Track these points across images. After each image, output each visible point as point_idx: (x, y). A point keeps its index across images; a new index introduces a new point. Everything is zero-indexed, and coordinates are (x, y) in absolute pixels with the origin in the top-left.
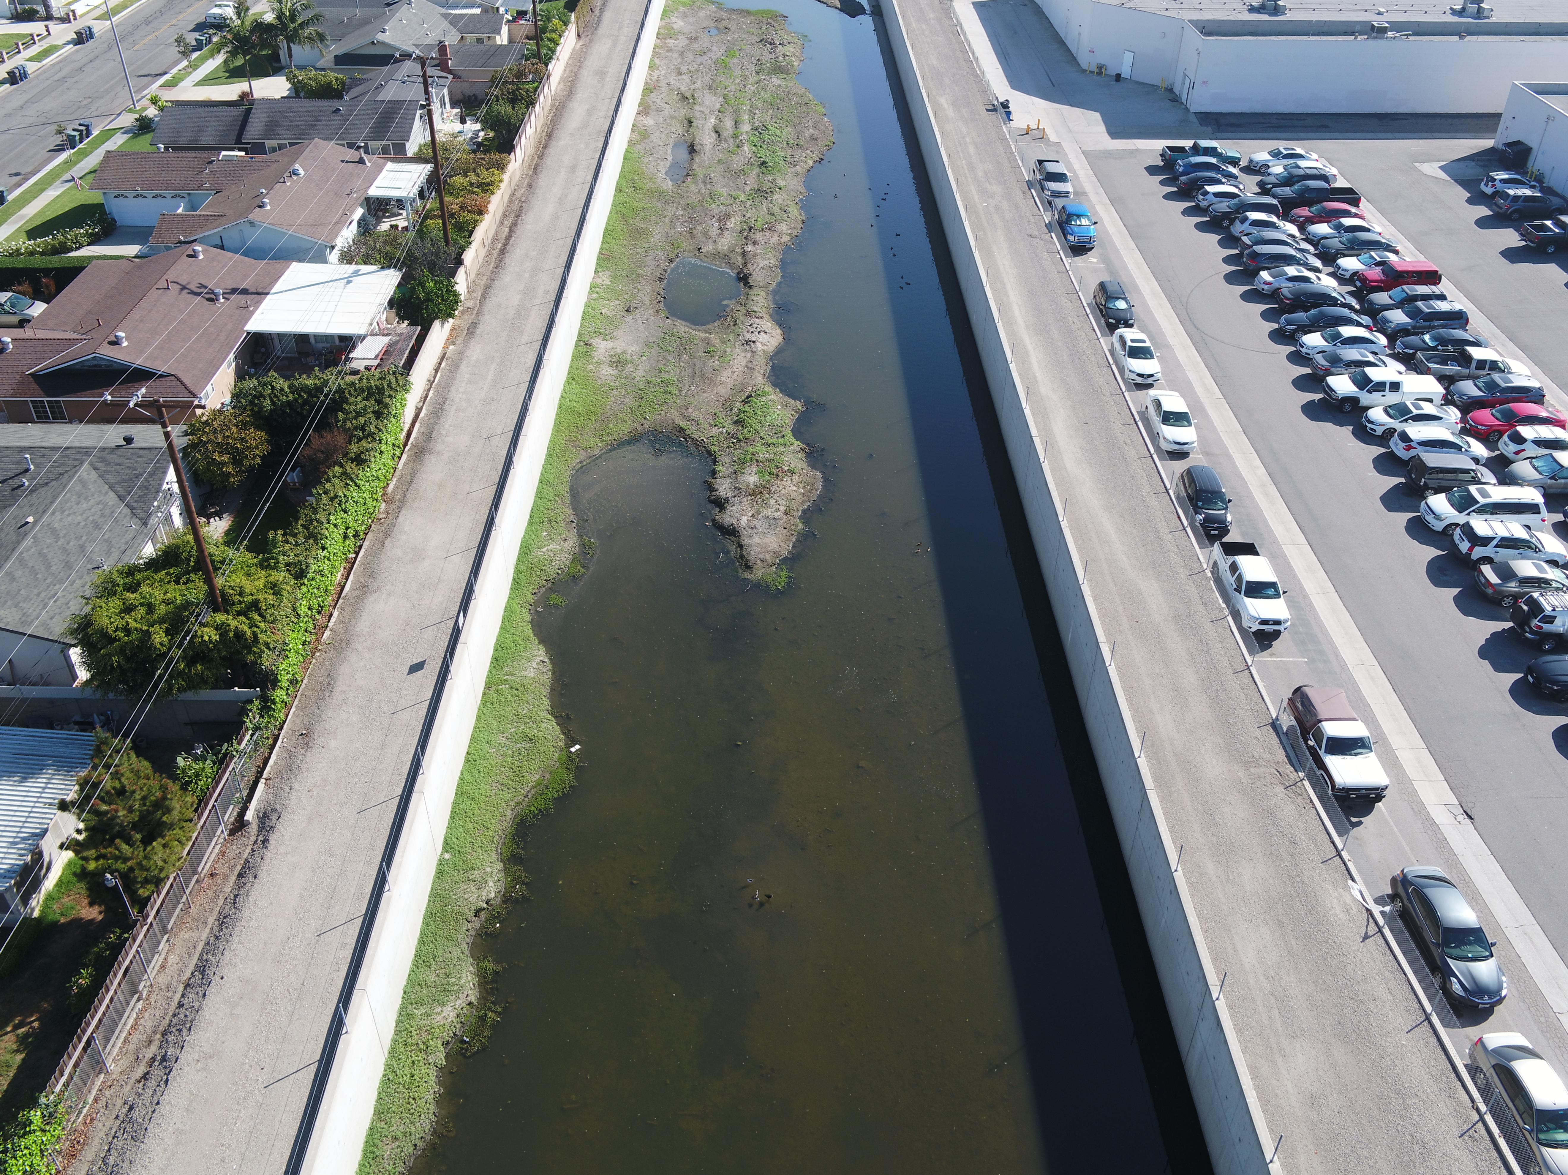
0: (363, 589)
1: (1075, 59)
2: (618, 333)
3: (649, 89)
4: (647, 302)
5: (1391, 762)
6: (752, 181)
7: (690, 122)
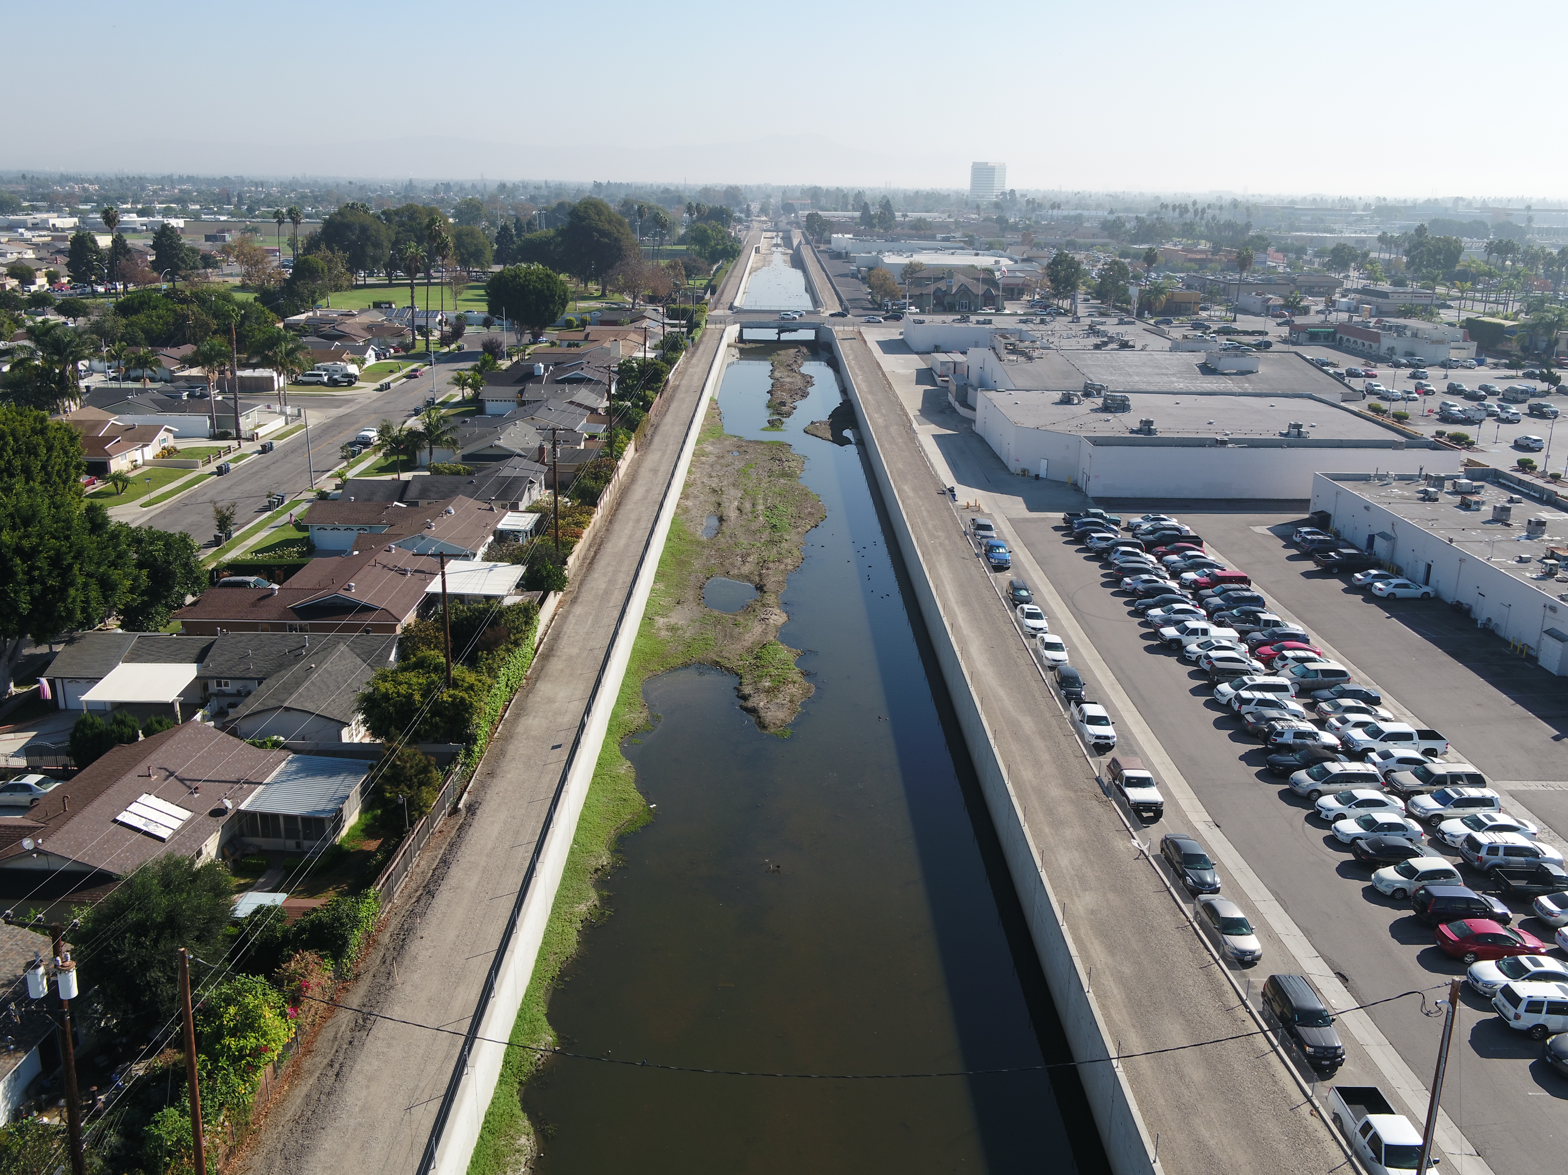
0: (517, 716)
1: (1007, 467)
2: (672, 614)
3: (687, 485)
4: (691, 598)
5: (1165, 790)
6: (765, 536)
7: (719, 504)
